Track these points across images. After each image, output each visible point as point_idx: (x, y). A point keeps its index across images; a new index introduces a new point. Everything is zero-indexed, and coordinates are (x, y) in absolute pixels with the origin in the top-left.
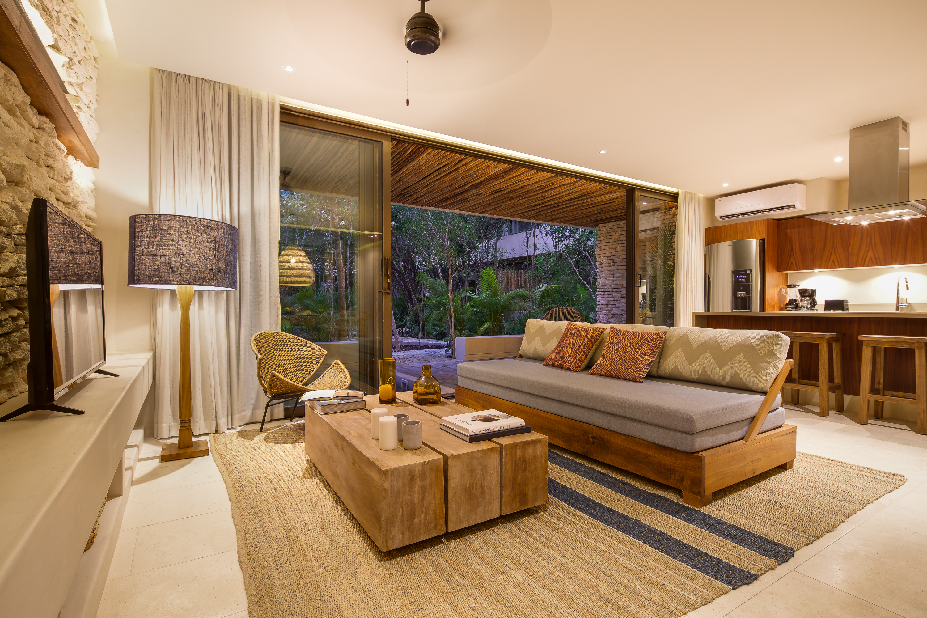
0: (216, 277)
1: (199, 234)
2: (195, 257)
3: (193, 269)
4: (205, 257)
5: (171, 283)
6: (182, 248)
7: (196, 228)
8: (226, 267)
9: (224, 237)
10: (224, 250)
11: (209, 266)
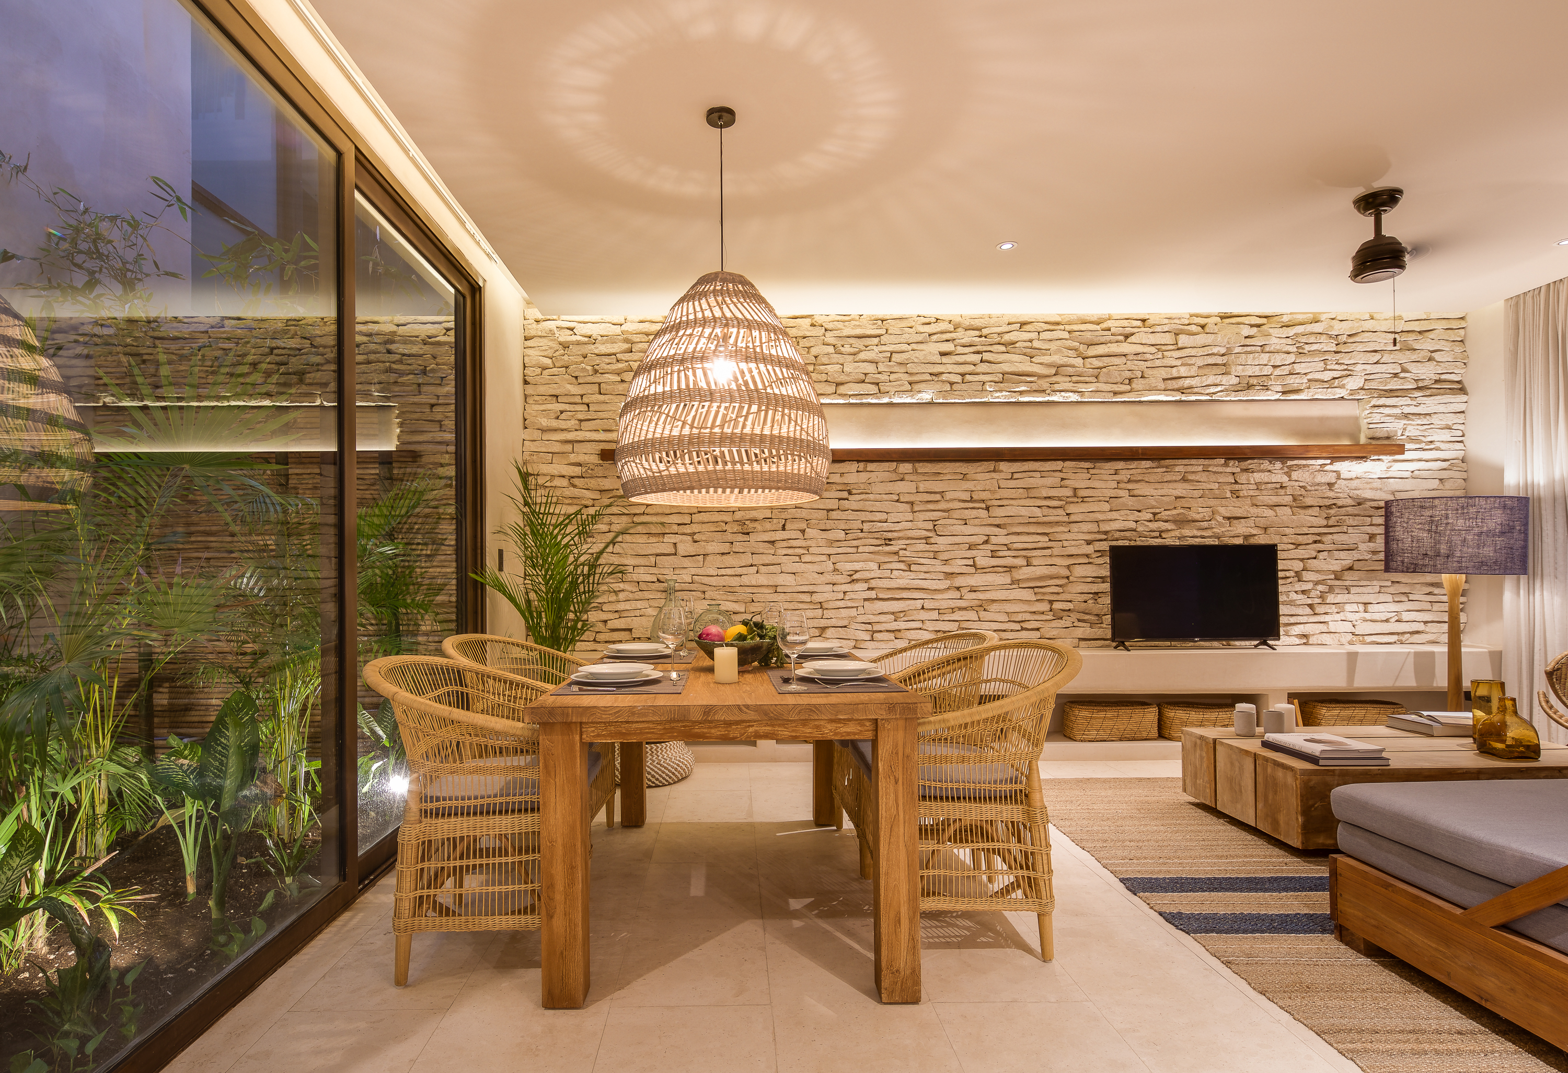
2: (1407, 542)
6: (1401, 533)
7: (1408, 510)
8: (1451, 550)
9: (1447, 514)
10: (1446, 530)
11: (1422, 551)
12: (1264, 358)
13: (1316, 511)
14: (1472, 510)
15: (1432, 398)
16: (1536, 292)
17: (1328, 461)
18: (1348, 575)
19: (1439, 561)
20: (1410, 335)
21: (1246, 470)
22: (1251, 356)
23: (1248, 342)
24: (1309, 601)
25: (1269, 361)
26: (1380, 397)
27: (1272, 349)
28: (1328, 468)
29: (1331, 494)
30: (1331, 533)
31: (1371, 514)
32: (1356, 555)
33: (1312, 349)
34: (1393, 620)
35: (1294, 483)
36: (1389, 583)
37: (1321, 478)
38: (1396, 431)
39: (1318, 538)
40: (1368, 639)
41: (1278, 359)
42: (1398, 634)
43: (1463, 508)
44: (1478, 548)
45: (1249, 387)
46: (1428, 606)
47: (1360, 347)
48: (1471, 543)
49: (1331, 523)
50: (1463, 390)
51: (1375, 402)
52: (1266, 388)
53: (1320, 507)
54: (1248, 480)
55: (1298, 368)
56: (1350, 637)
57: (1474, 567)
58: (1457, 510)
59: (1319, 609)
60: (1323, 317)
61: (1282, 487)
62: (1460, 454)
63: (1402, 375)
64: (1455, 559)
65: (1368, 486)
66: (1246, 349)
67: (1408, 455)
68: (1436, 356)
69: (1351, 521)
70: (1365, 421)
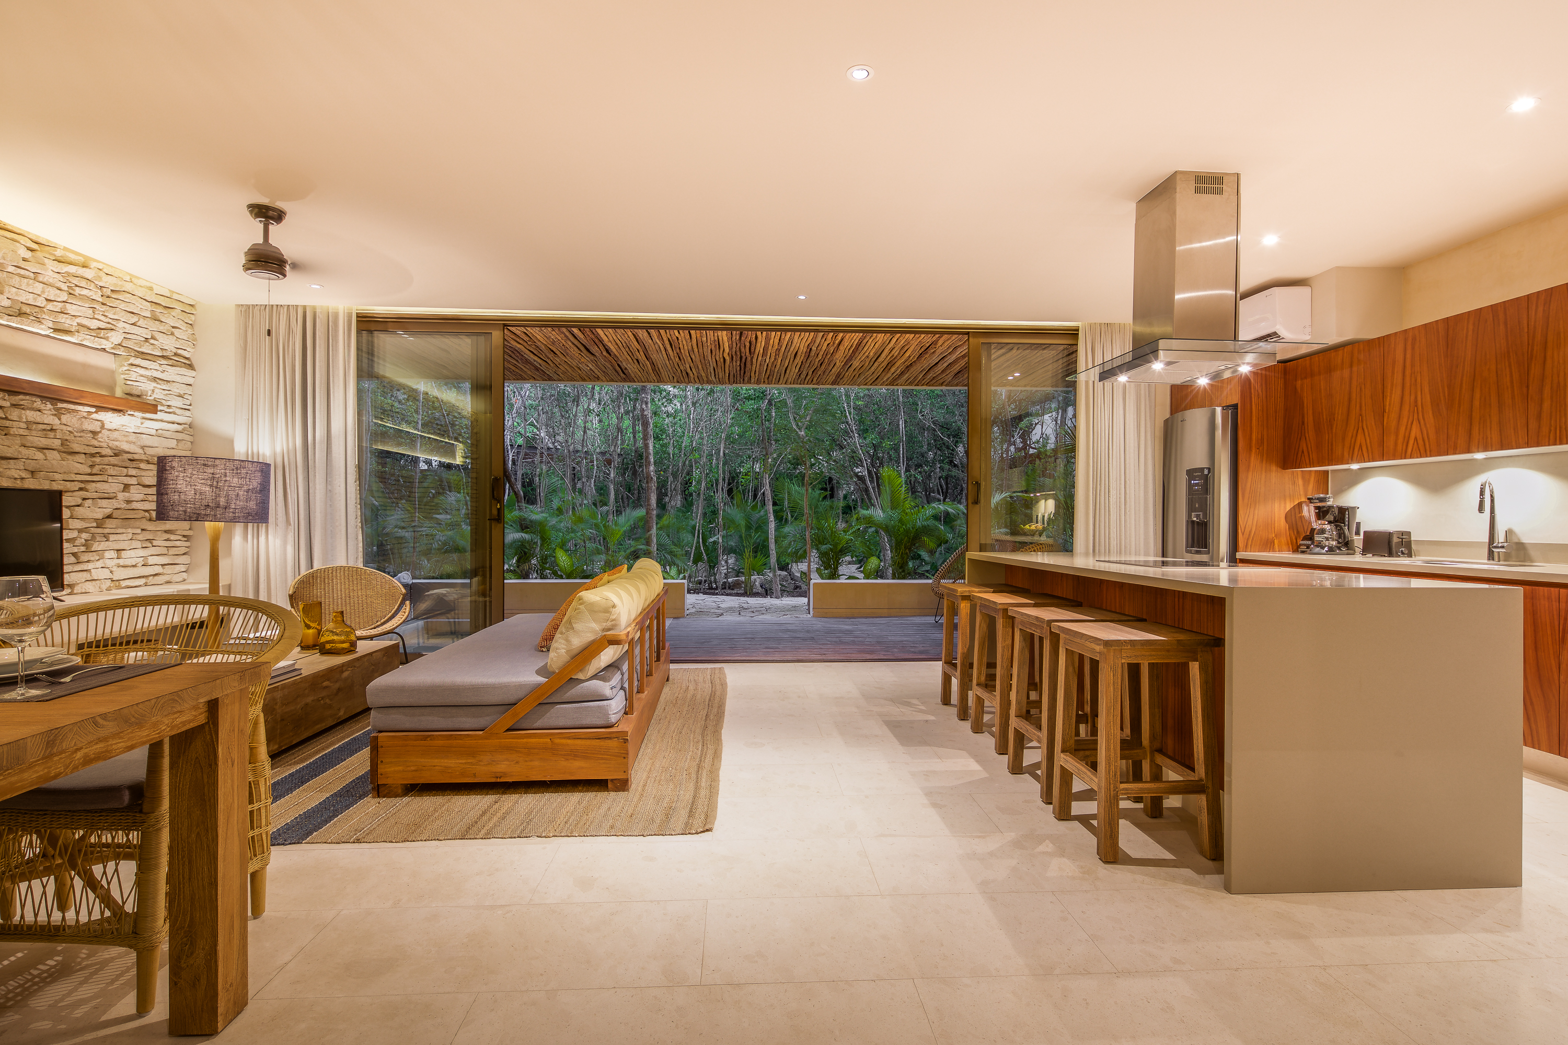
0: (212, 513)
1: (194, 473)
2: (190, 494)
3: (189, 505)
4: (201, 494)
5: (171, 519)
6: (180, 486)
7: (192, 467)
8: (228, 502)
9: (226, 473)
10: (224, 486)
11: (205, 502)
12: (38, 288)
13: (81, 458)
14: (244, 471)
15: (174, 368)
16: (263, 308)
17: (93, 410)
18: (110, 523)
19: (219, 512)
20: (157, 306)
21: (14, 405)
22: (26, 280)
23: (23, 264)
24: (75, 550)
25: (43, 292)
26: (136, 357)
27: (45, 280)
28: (94, 416)
29: (95, 443)
30: (93, 482)
31: (127, 465)
32: (115, 504)
33: (82, 293)
34: (140, 565)
35: (64, 427)
36: (139, 531)
37: (89, 426)
38: (147, 392)
39: (82, 485)
40: (124, 584)
41: (52, 293)
42: (143, 577)
43: (237, 469)
44: (247, 502)
45: (21, 314)
46: (164, 551)
47: (123, 306)
48: (242, 498)
49: (95, 471)
50: (191, 367)
51: (133, 361)
52: (39, 321)
53: (85, 454)
54: (20, 417)
55: (71, 309)
56: (108, 583)
57: (244, 517)
58: (233, 470)
59: (84, 557)
60: (93, 265)
61: (52, 430)
62: (188, 420)
63: (152, 341)
64: (231, 510)
65: (125, 439)
66: (19, 271)
67: (160, 415)
68: (176, 331)
69: (111, 471)
70: (123, 376)
